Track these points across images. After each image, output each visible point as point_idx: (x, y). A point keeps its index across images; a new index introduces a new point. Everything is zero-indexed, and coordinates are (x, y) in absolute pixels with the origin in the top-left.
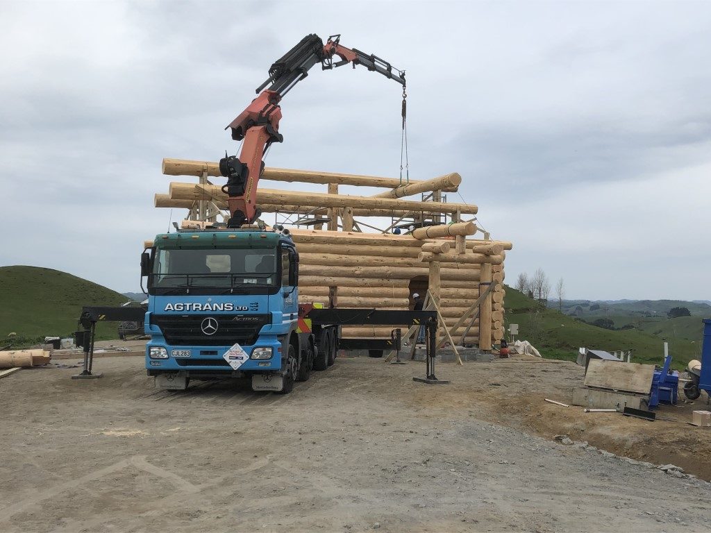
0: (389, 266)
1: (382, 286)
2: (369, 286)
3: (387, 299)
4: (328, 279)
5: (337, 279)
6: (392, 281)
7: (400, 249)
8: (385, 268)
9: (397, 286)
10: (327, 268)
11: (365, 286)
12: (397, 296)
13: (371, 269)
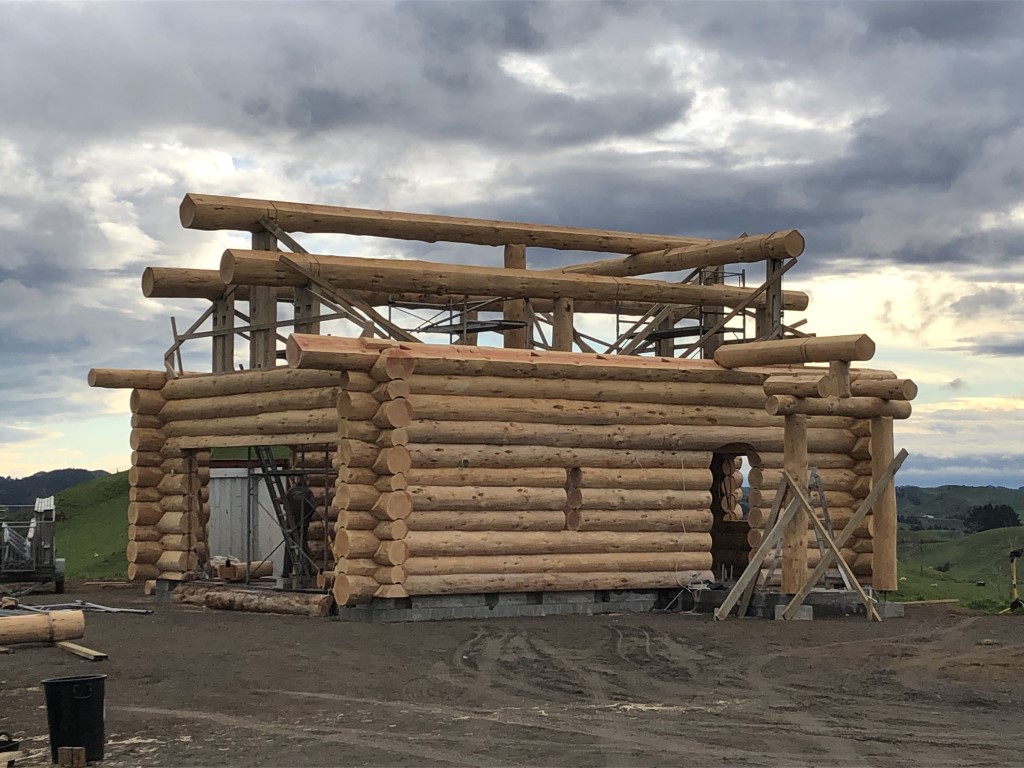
0: (673, 424)
1: (661, 465)
2: (639, 467)
3: (670, 493)
4: (566, 453)
5: (581, 453)
6: (681, 456)
7: (694, 389)
8: (668, 429)
9: (689, 466)
10: (563, 429)
11: (632, 465)
12: (691, 487)
13: (641, 430)
